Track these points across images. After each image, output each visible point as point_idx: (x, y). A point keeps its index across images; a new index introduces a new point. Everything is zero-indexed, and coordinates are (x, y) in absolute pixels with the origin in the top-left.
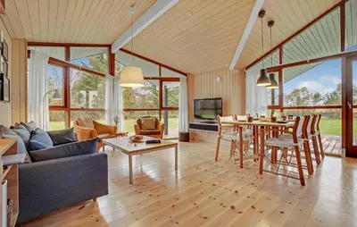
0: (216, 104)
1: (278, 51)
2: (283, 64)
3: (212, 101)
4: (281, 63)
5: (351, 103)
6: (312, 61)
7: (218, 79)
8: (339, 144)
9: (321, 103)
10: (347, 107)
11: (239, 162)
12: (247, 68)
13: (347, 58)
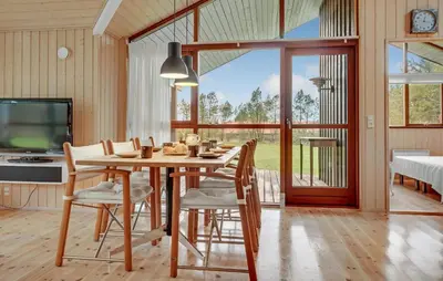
0: (51, 112)
1: (191, 16)
2: (200, 42)
3: (43, 106)
4: (196, 40)
5: (291, 120)
6: (244, 45)
7: (63, 52)
8: (277, 187)
9: (232, 119)
10: (286, 125)
11: (122, 255)
12: (132, 38)
13: (287, 49)
